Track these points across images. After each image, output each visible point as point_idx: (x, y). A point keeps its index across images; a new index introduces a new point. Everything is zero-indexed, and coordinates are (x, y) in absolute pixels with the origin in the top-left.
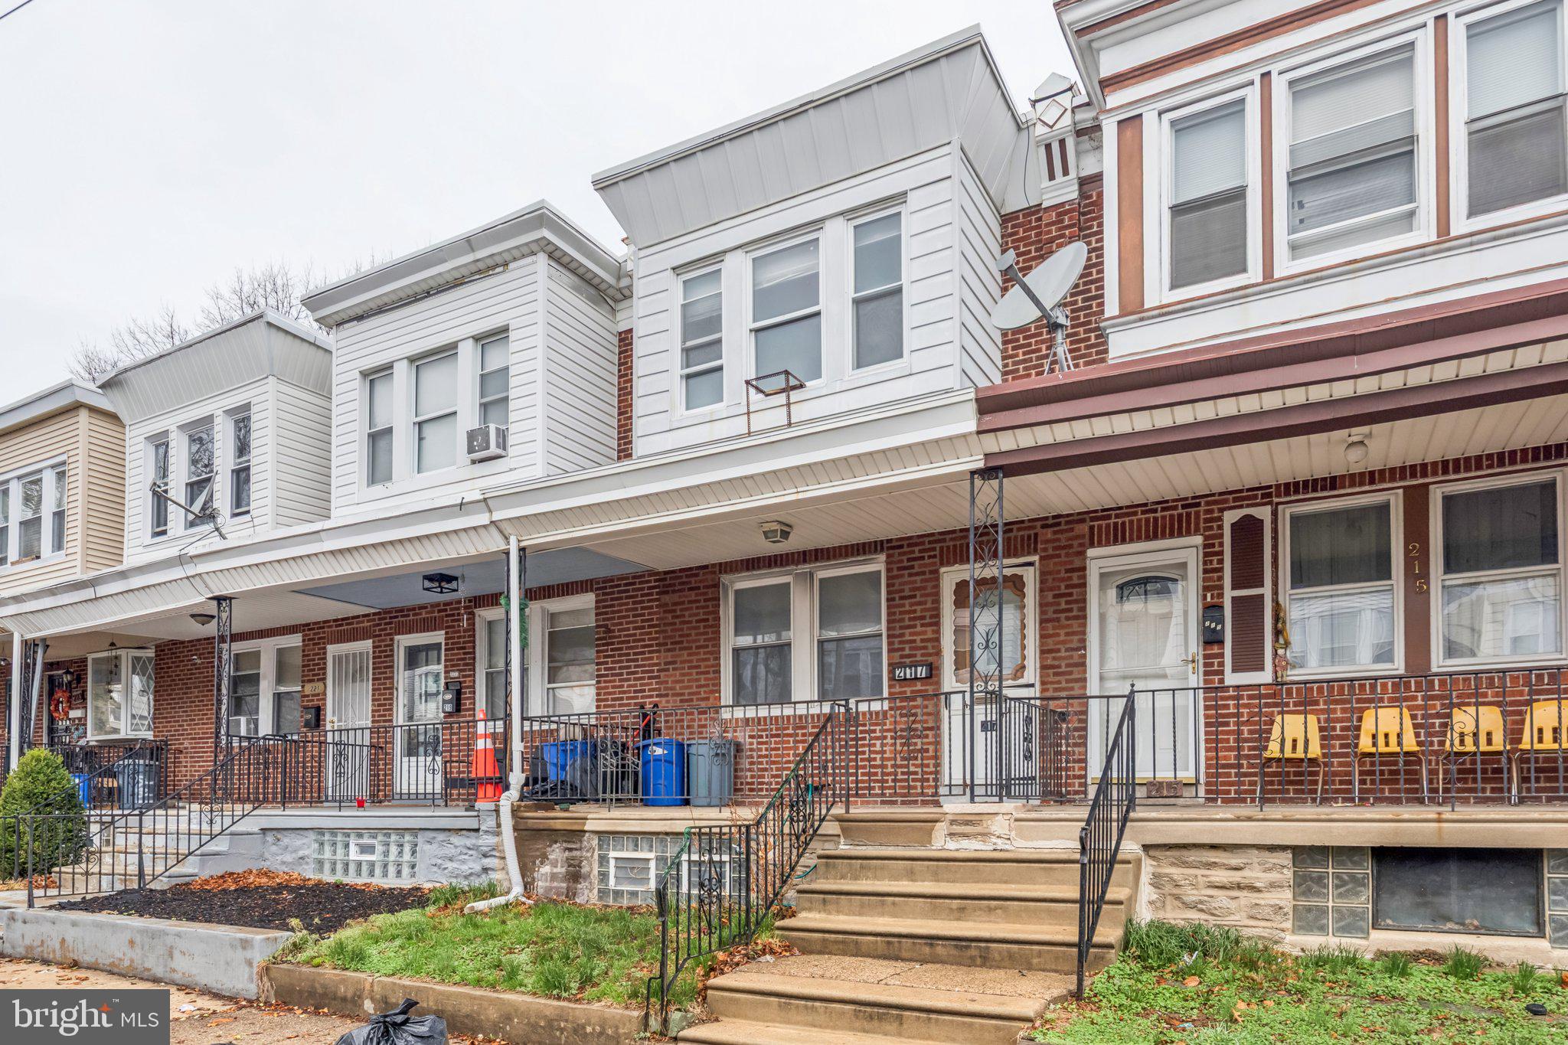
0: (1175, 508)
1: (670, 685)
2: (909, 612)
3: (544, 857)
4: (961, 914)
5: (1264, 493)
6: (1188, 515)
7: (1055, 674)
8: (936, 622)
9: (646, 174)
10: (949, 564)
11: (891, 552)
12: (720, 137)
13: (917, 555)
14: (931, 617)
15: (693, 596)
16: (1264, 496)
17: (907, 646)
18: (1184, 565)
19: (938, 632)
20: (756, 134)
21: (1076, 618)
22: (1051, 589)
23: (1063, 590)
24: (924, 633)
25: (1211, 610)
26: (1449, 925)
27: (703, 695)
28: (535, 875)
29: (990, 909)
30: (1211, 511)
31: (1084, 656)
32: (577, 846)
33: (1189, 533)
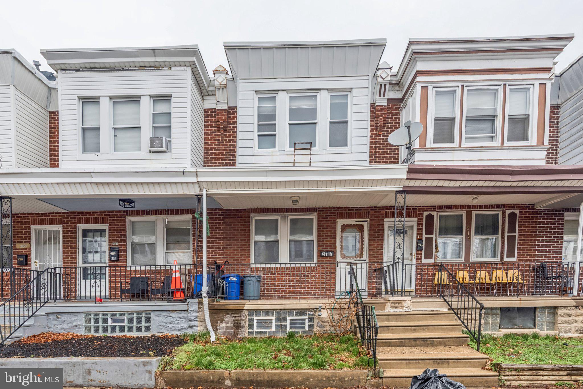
0: (410, 209)
1: (228, 254)
2: (326, 233)
3: (222, 320)
4: (414, 331)
5: (434, 208)
6: (414, 211)
7: (373, 257)
8: (335, 238)
9: (250, 50)
10: (340, 218)
11: (320, 212)
12: (285, 45)
13: (329, 214)
14: (333, 236)
15: (239, 220)
16: (434, 209)
17: (325, 245)
18: (412, 227)
19: (335, 241)
20: (299, 49)
21: (380, 240)
22: (373, 230)
23: (377, 231)
24: (331, 241)
25: (419, 240)
26: (516, 327)
27: (243, 258)
28: (218, 327)
29: (424, 329)
30: (420, 211)
31: (382, 252)
32: (239, 315)
33: (414, 217)
